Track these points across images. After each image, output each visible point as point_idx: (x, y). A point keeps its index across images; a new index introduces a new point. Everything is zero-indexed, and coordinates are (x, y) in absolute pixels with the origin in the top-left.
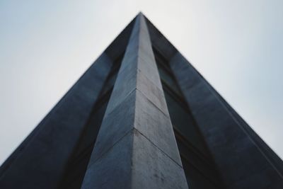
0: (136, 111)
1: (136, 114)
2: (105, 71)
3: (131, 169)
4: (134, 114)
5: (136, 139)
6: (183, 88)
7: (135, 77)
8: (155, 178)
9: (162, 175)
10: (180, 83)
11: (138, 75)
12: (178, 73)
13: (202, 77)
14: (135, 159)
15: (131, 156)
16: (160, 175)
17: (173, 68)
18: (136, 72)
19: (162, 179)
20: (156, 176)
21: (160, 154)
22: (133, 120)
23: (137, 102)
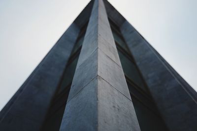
0: (99, 63)
1: (99, 66)
2: (75, 36)
3: (97, 103)
4: (97, 66)
5: (99, 82)
6: (130, 46)
7: (97, 39)
8: (113, 108)
9: (118, 106)
10: (128, 43)
11: (99, 38)
13: (143, 38)
14: (100, 96)
15: (97, 94)
16: (116, 107)
17: (123, 32)
18: (97, 37)
19: (119, 109)
20: (114, 107)
21: (116, 92)
22: (97, 70)
23: (99, 57)
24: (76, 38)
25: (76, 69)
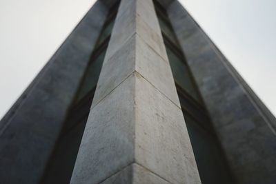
0: (137, 54)
1: (137, 58)
3: (134, 108)
4: (135, 58)
5: (138, 81)
7: (134, 21)
8: (156, 117)
9: (163, 114)
11: (137, 19)
12: (176, 22)
15: (134, 97)
16: (161, 115)
18: (135, 17)
19: (163, 118)
20: (157, 114)
21: (160, 96)
22: (134, 64)
23: (137, 47)
24: (102, 23)
25: (104, 64)
